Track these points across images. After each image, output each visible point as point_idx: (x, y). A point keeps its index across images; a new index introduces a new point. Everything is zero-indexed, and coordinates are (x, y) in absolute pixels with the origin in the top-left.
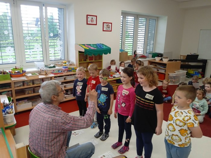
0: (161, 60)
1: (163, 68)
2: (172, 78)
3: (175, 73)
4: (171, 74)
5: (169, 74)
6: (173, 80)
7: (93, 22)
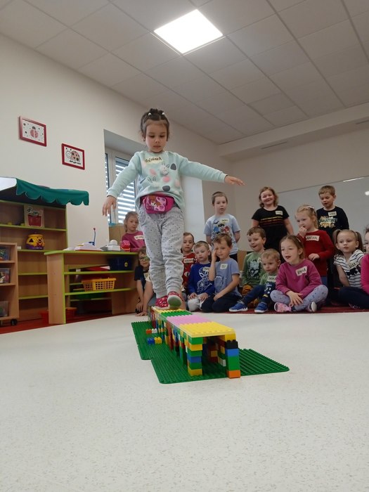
7: (36, 137)
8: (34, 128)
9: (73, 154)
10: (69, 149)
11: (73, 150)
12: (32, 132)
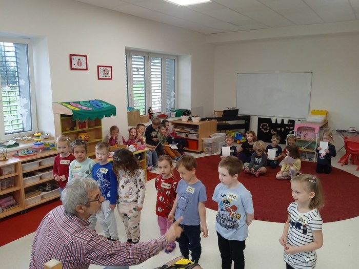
0: (189, 120)
1: (194, 132)
2: (207, 146)
3: (211, 137)
4: (207, 140)
5: (203, 141)
6: (210, 149)
7: (81, 66)
8: (79, 60)
9: (105, 71)
11: (104, 68)
12: (78, 63)
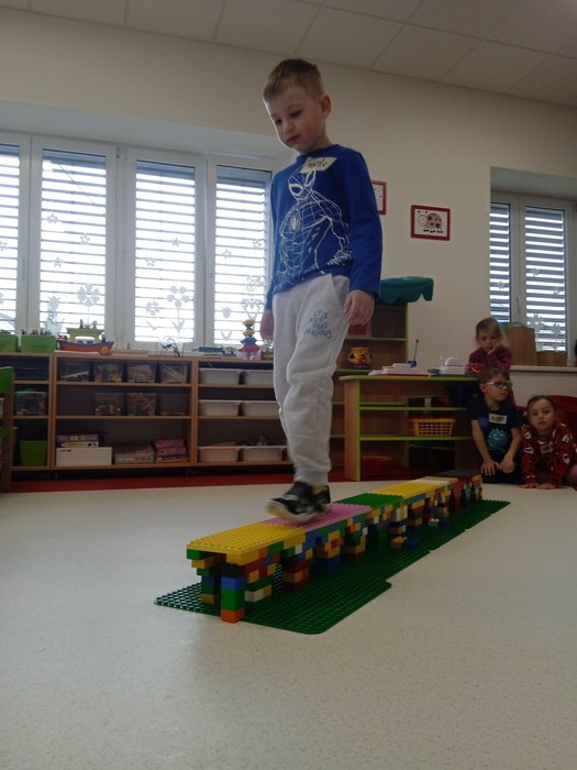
9: (430, 218)
10: (423, 211)
11: (430, 212)
